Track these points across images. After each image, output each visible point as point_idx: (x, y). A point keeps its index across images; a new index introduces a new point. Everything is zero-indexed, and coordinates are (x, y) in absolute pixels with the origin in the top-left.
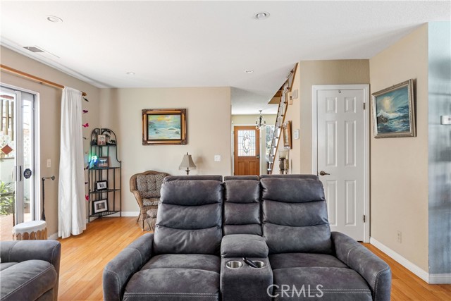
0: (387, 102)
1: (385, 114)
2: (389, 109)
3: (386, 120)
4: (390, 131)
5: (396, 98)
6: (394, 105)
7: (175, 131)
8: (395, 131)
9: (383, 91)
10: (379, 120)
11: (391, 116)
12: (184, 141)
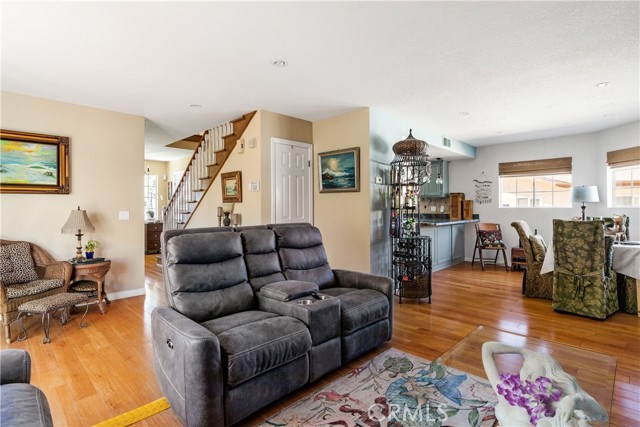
0: (333, 163)
1: (331, 173)
2: (335, 168)
3: (332, 177)
4: (336, 187)
5: (343, 160)
6: (340, 166)
7: (45, 171)
8: (340, 187)
9: (330, 152)
10: (325, 177)
11: (337, 174)
12: (62, 187)
